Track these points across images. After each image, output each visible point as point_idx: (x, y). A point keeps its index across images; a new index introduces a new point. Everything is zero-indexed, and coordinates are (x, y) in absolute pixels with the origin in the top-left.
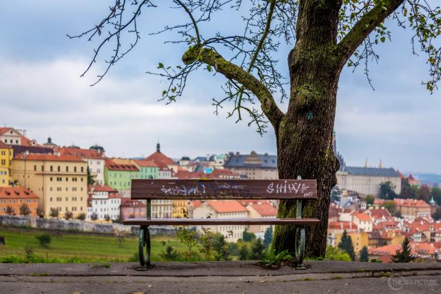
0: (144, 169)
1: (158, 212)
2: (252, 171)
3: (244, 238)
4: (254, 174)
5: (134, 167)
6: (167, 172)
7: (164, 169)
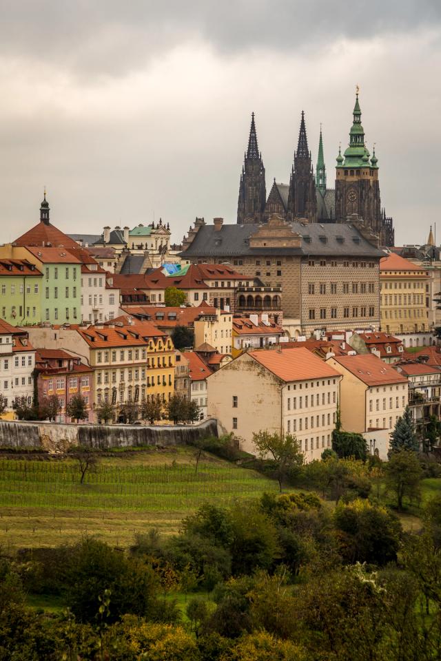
0: (52, 268)
1: (117, 385)
2: (273, 268)
3: (335, 447)
4: (279, 273)
5: (30, 266)
6: (98, 277)
7: (91, 268)
